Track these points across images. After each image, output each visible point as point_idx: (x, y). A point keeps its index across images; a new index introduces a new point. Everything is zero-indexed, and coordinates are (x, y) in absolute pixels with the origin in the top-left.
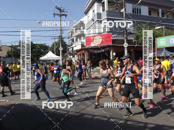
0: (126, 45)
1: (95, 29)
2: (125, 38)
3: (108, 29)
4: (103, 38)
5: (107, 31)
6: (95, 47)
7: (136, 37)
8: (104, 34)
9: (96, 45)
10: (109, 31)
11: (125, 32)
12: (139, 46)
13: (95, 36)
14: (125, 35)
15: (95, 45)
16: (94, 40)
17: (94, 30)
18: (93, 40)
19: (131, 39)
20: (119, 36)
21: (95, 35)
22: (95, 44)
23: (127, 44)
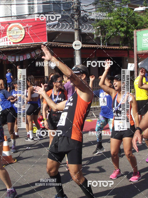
0: (77, 45)
1: (9, 6)
2: (76, 29)
3: (38, 7)
4: (27, 28)
5: (36, 11)
6: (8, 47)
7: (101, 28)
8: (30, 18)
9: (12, 44)
10: (41, 12)
11: (76, 17)
12: (106, 47)
13: (9, 23)
14: (75, 23)
15: (9, 45)
16: (7, 33)
17: (6, 9)
18: (5, 31)
19: (90, 31)
20: (63, 26)
21: (9, 20)
22: (8, 42)
23: (80, 43)
